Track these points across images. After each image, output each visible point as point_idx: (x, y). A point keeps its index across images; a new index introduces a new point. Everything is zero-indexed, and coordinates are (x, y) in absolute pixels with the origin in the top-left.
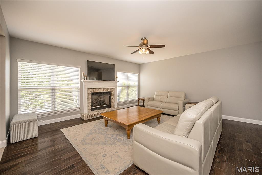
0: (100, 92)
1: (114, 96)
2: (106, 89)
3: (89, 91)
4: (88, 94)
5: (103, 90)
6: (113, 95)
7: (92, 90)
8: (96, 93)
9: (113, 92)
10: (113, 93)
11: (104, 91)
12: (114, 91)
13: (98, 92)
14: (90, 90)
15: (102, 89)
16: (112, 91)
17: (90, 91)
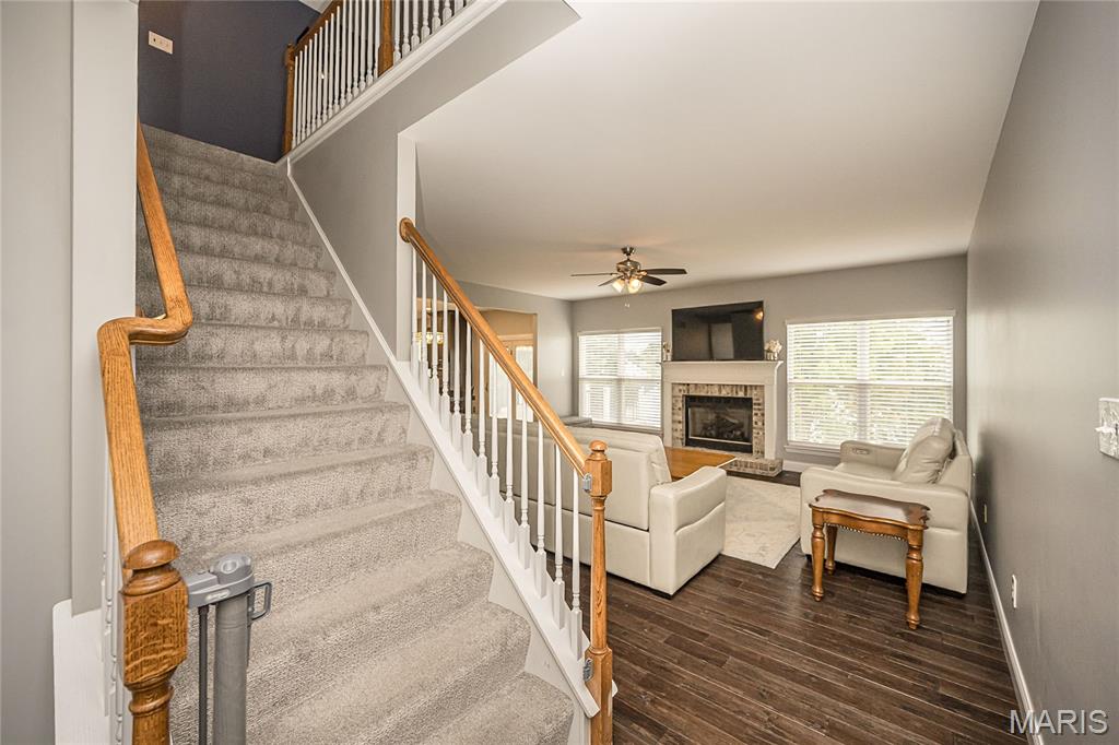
0: (709, 394)
1: (763, 415)
2: (728, 389)
3: (677, 389)
4: (673, 397)
5: (720, 391)
6: (759, 413)
7: (685, 388)
8: (701, 398)
9: (758, 400)
10: (759, 404)
11: (724, 393)
12: (763, 398)
13: (703, 394)
14: (681, 387)
15: (717, 389)
16: (754, 397)
17: (680, 391)
